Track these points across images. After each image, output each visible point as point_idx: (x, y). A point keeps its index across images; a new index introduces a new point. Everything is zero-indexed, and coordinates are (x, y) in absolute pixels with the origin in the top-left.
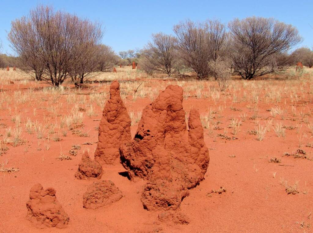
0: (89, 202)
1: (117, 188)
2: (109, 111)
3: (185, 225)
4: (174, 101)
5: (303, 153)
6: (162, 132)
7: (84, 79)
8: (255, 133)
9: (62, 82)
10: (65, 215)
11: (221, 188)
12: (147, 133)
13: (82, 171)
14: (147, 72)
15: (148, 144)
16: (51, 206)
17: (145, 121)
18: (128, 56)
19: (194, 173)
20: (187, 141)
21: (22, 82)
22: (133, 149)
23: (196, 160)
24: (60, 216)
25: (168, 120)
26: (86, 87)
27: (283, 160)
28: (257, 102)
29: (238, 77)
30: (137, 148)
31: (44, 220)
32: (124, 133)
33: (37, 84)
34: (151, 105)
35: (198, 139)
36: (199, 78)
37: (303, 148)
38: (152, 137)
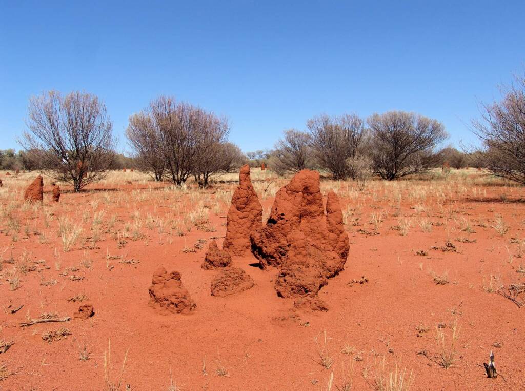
0: (217, 289)
1: (249, 276)
2: (239, 198)
3: (324, 312)
4: (310, 183)
5: (452, 247)
6: (297, 216)
7: (209, 180)
8: (399, 229)
9: (184, 180)
10: (191, 301)
11: (363, 277)
12: (280, 217)
13: (210, 261)
14: (278, 173)
15: (283, 229)
16: (176, 290)
17: (279, 204)
18: (257, 157)
19: (333, 261)
20: (325, 227)
21: (140, 182)
22: (266, 234)
23: (335, 247)
24: (186, 301)
25: (303, 204)
26: (211, 187)
27: (430, 254)
28: (400, 201)
29: (378, 177)
30: (270, 234)
31: (168, 305)
32: (255, 223)
33: (158, 184)
34: (285, 187)
35: (337, 224)
36: (335, 179)
37: (451, 242)
38: (287, 221)
